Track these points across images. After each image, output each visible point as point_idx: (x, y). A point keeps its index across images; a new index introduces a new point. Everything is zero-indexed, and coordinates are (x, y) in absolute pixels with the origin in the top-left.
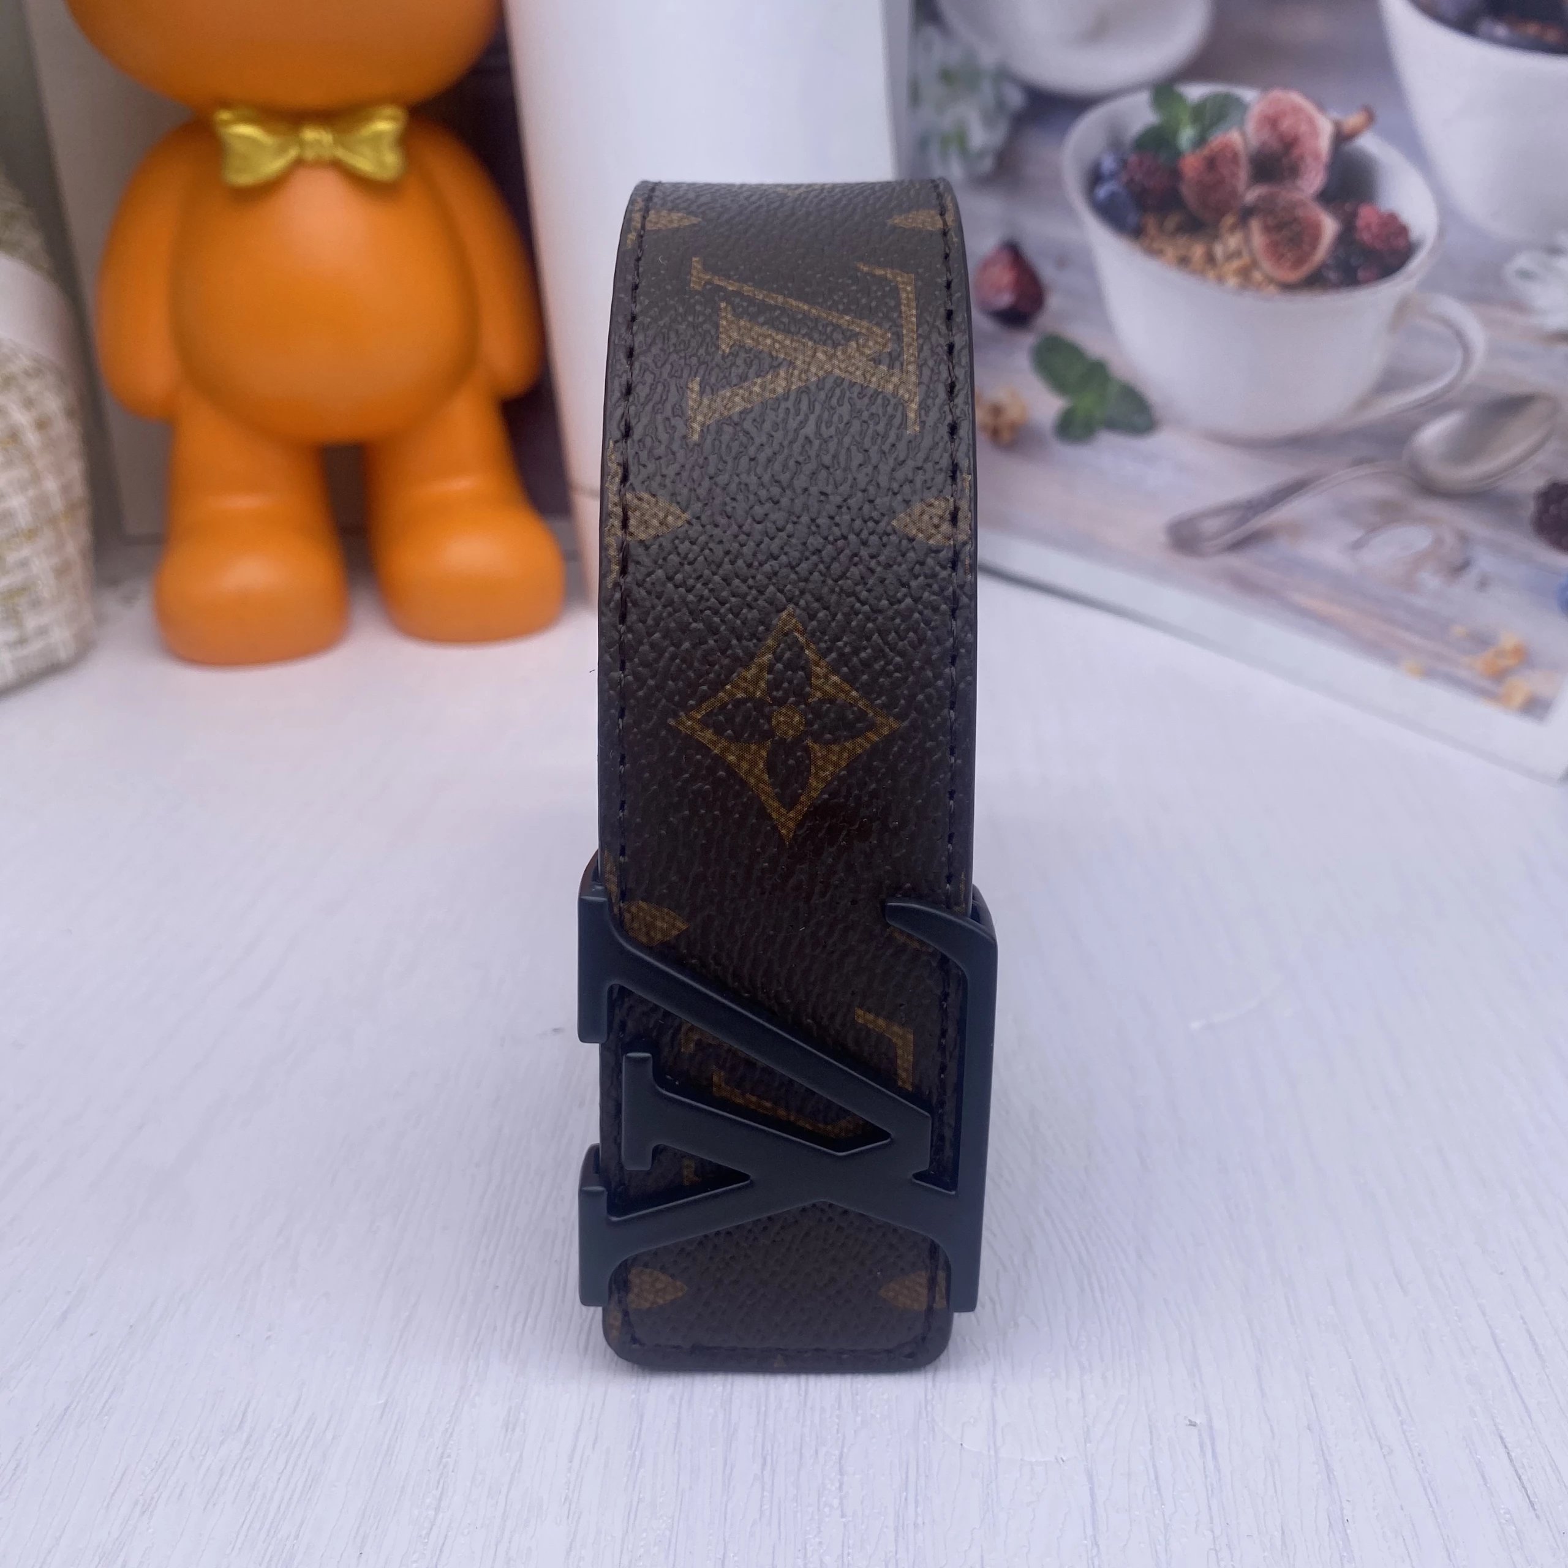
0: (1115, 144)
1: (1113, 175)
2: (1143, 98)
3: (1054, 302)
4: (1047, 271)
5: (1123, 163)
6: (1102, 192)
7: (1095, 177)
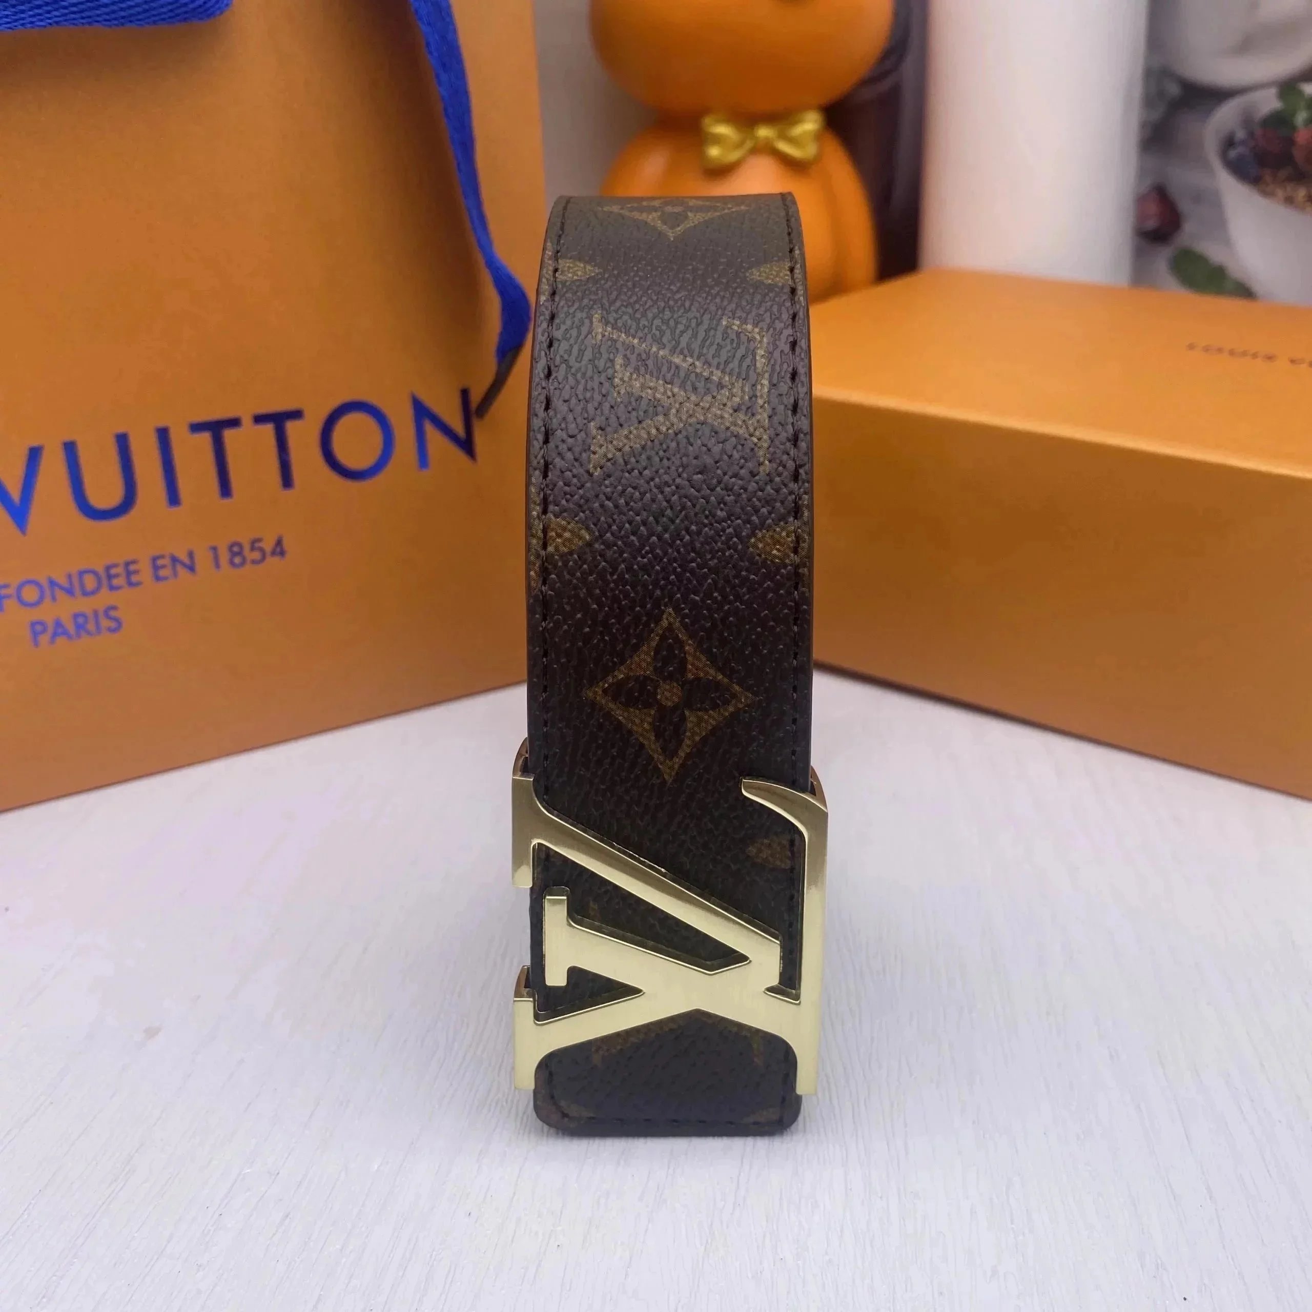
0: (1247, 121)
1: (1243, 142)
2: (1273, 91)
3: (1189, 228)
4: (1184, 206)
5: (1251, 134)
6: (1233, 154)
7: (1229, 143)
